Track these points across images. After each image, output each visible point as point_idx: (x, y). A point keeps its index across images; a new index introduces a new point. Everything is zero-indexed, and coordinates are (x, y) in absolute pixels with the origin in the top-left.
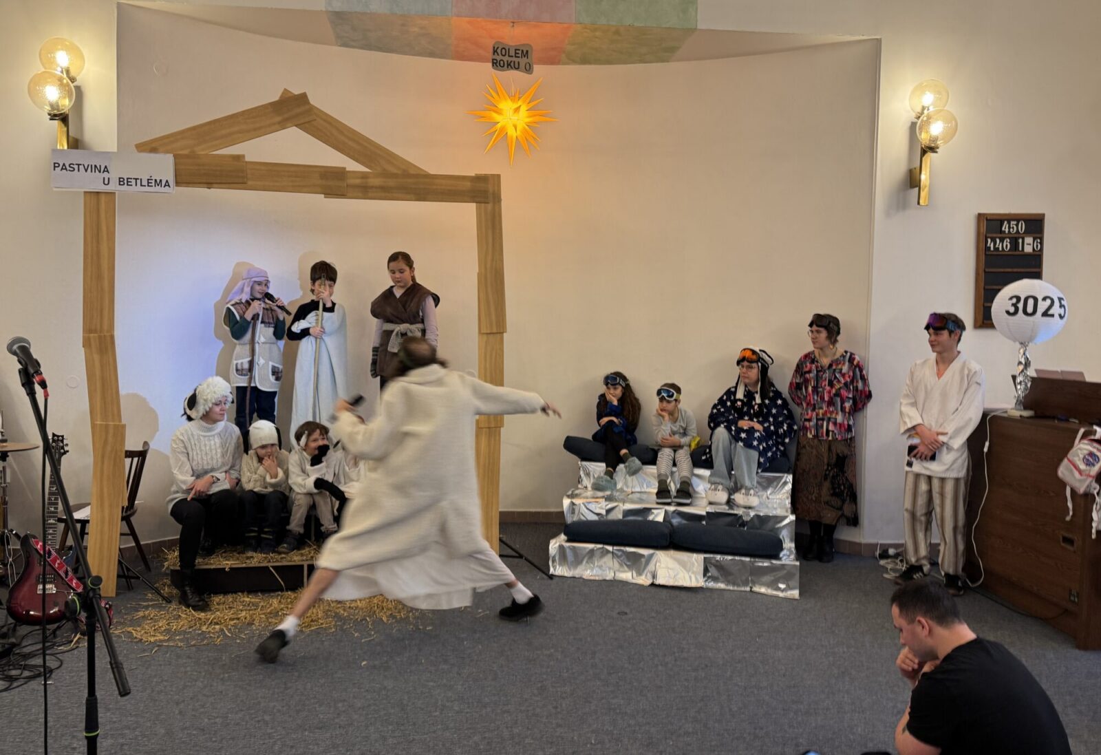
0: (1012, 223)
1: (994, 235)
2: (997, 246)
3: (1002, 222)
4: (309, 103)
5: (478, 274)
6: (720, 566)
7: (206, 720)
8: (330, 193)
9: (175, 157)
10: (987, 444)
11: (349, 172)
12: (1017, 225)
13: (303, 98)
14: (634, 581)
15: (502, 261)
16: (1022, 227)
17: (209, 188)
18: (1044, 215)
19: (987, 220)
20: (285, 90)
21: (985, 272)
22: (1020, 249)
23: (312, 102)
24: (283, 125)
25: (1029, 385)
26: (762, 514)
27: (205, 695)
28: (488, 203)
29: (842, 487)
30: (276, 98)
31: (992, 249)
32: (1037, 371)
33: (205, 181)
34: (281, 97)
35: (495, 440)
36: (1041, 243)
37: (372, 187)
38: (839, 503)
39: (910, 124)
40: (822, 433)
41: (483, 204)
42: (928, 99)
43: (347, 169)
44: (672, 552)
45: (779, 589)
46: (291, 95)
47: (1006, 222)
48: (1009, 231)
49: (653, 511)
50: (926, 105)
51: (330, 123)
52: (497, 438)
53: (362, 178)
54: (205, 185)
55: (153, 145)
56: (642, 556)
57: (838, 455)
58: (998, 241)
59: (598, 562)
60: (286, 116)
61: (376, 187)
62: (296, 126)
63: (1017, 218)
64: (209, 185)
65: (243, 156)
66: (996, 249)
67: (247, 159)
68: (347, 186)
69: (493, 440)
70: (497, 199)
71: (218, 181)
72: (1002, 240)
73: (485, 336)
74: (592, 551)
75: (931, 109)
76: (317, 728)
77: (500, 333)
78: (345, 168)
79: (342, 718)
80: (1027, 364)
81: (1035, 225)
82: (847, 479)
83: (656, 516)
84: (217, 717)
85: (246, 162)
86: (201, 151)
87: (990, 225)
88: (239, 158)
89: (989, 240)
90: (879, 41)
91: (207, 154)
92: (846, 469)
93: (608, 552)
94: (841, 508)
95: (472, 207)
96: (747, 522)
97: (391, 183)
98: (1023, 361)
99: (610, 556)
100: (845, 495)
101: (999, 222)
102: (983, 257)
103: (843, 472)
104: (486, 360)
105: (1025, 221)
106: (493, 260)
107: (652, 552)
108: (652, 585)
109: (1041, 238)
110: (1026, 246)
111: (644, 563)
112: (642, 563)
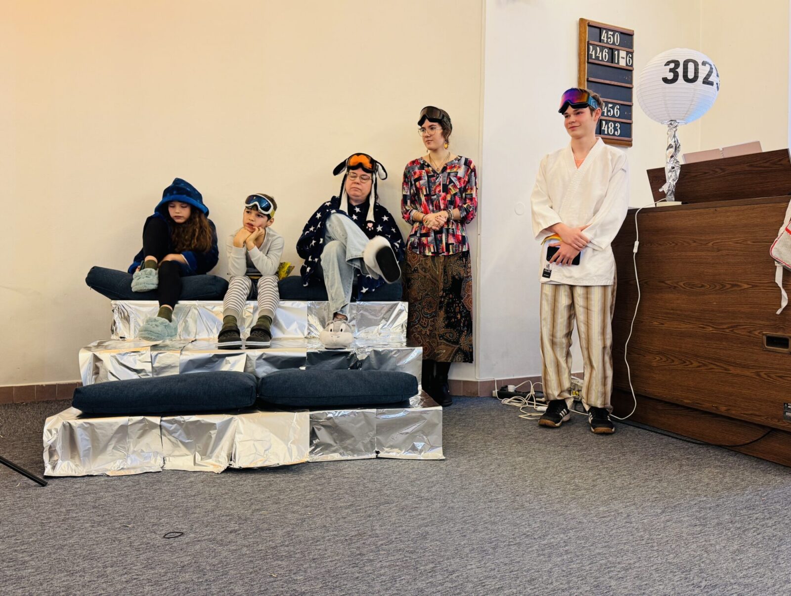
0: (610, 33)
1: (595, 43)
2: (597, 55)
3: (600, 30)
6: (333, 428)
10: (637, 243)
12: (613, 35)
16: (617, 39)
18: (633, 31)
19: (588, 26)
21: (588, 80)
22: (616, 62)
25: (678, 174)
26: (380, 350)
29: (459, 316)
31: (594, 57)
36: (632, 58)
38: (456, 335)
40: (443, 249)
44: (260, 415)
45: (414, 449)
47: (604, 31)
48: (607, 41)
49: (227, 358)
56: (212, 426)
57: (453, 277)
58: (598, 49)
59: (134, 445)
63: (614, 30)
66: (597, 58)
72: (602, 51)
74: (124, 427)
80: (677, 148)
81: (627, 37)
82: (463, 306)
83: (233, 365)
87: (592, 32)
89: (591, 47)
92: (462, 293)
93: (153, 426)
94: (457, 342)
96: (362, 361)
98: (673, 144)
100: (462, 325)
101: (598, 30)
102: (585, 64)
103: (460, 298)
105: (620, 34)
107: (225, 417)
108: (229, 470)
109: (632, 53)
110: (620, 59)
111: (214, 436)
112: (211, 437)
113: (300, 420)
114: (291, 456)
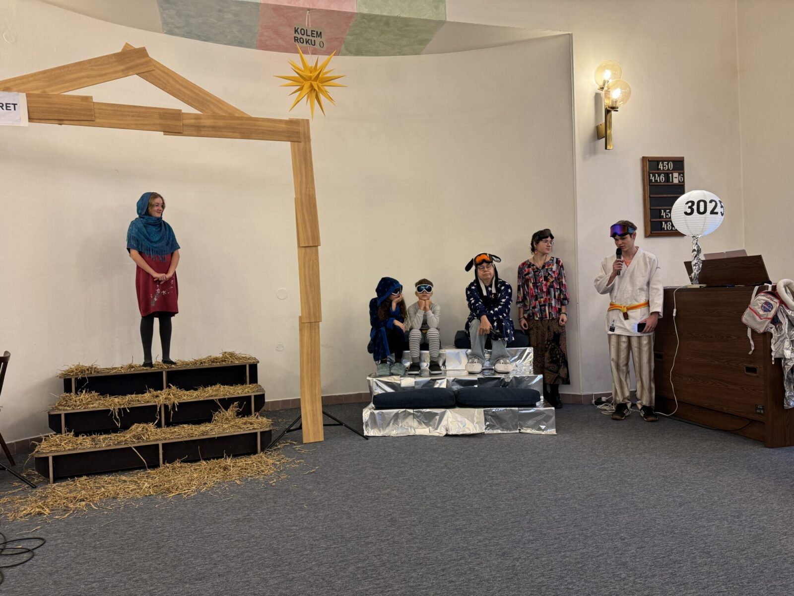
0: (665, 163)
1: (654, 172)
2: (656, 179)
3: (658, 162)
4: (148, 56)
5: (295, 199)
6: (495, 416)
7: (83, 586)
8: (168, 131)
9: (28, 96)
10: (675, 310)
11: (183, 113)
12: (668, 164)
13: (142, 52)
14: (431, 434)
15: (313, 188)
16: (671, 166)
17: (61, 124)
18: (683, 158)
19: (649, 161)
20: (127, 44)
21: (650, 197)
22: (671, 181)
23: (150, 55)
24: (126, 73)
25: (701, 266)
26: (518, 376)
27: (78, 563)
28: (300, 142)
29: (559, 357)
30: (120, 50)
31: (653, 181)
32: (705, 255)
33: (56, 118)
34: (123, 50)
35: (315, 332)
36: (683, 177)
37: (204, 127)
38: (557, 368)
39: (594, 94)
41: (296, 143)
42: (607, 75)
43: (183, 111)
44: (457, 409)
45: (540, 429)
46: (132, 48)
47: (661, 163)
48: (663, 169)
49: (437, 381)
50: (606, 79)
51: (167, 74)
52: (317, 331)
53: (196, 119)
54: (57, 122)
55: (7, 85)
56: (436, 414)
57: (554, 333)
58: (657, 175)
59: (402, 423)
60: (128, 65)
61: (208, 127)
62: (137, 74)
63: (668, 160)
64: (60, 121)
65: (91, 98)
66: (656, 181)
67: (94, 100)
68: (183, 125)
69: (313, 332)
70: (307, 139)
71: (70, 119)
72: (659, 176)
73: (303, 249)
74: (397, 414)
75: (610, 81)
76: (197, 580)
77: (315, 246)
78: (181, 110)
79: (219, 567)
80: (699, 251)
81: (678, 164)
82: (561, 350)
83: (440, 384)
84: (95, 582)
85: (94, 103)
86: (53, 91)
87: (651, 165)
88: (87, 99)
89: (651, 175)
90: (570, 36)
91: (58, 95)
92: (560, 342)
93: (410, 414)
94: (557, 372)
95: (288, 145)
96: (508, 382)
97: (220, 123)
98: (696, 249)
99: (412, 416)
100: (561, 361)
101: (656, 163)
102: (648, 188)
103: (559, 345)
104: (305, 267)
105: (673, 161)
106: (306, 188)
107: (443, 410)
108: (447, 435)
109: (683, 173)
110: (674, 179)
111: (438, 419)
112: (436, 419)
113: (478, 413)
114: (476, 429)
